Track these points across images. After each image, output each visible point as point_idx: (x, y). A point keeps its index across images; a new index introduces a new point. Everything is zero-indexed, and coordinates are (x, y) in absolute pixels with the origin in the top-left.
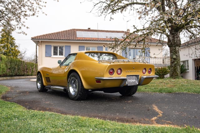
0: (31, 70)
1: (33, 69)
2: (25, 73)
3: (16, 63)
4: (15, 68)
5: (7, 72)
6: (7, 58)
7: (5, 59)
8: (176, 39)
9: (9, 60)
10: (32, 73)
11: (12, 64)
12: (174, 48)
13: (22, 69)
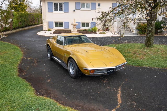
0: (38, 20)
1: (39, 19)
2: (33, 23)
3: (25, 16)
4: (25, 21)
5: (19, 25)
6: (17, 13)
7: (16, 15)
8: (153, 15)
9: (19, 15)
10: (38, 22)
11: (22, 17)
12: (151, 22)
13: (30, 20)
